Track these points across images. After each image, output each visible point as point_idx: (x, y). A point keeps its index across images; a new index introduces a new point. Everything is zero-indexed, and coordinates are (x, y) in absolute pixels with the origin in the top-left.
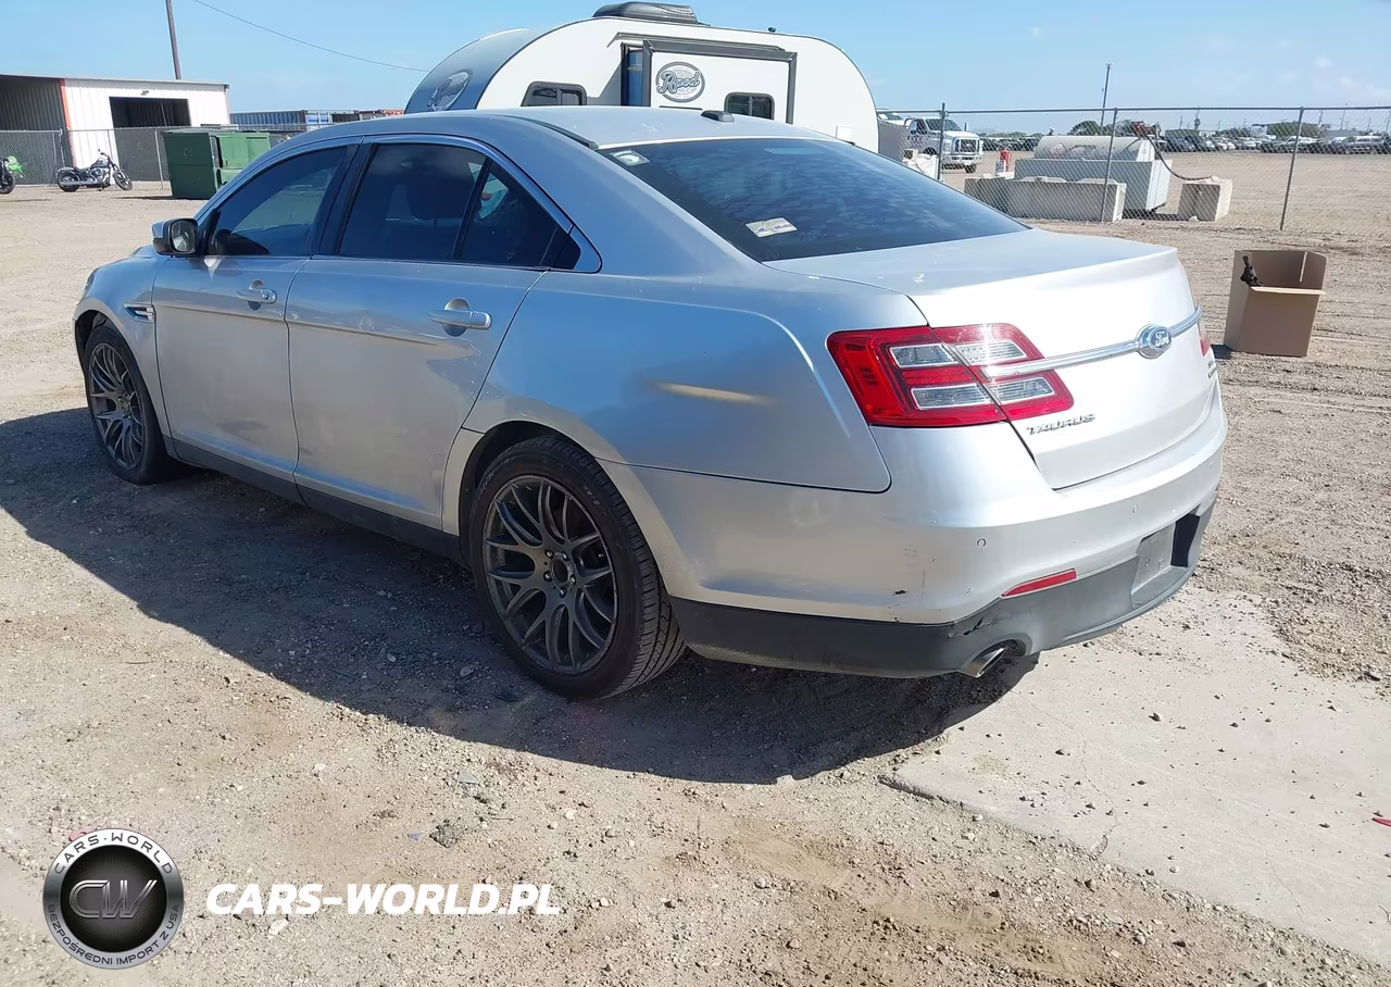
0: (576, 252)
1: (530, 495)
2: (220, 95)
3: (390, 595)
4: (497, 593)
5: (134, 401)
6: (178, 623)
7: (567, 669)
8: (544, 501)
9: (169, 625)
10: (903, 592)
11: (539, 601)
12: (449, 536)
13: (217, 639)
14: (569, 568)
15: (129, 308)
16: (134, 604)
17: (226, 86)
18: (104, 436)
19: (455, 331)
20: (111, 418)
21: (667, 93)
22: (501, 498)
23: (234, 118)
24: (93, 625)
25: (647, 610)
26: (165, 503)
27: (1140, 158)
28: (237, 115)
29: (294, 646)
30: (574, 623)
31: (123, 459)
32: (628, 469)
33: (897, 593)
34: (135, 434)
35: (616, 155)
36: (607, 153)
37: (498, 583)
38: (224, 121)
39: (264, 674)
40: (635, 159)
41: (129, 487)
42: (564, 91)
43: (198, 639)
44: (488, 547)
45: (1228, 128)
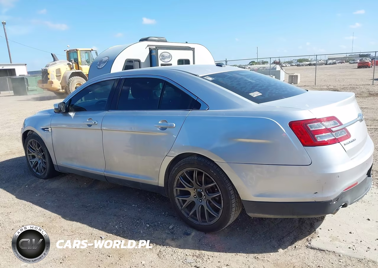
0: (200, 105)
1: (191, 174)
2: (24, 67)
3: (136, 206)
4: (178, 203)
5: (44, 156)
6: (77, 221)
7: (205, 224)
8: (195, 175)
9: (74, 222)
10: (317, 193)
11: (192, 204)
12: (161, 187)
13: (91, 224)
14: (203, 193)
15: (42, 129)
16: (60, 216)
17: (26, 64)
18: (32, 166)
19: (163, 129)
20: (35, 160)
21: (163, 60)
22: (180, 175)
23: (29, 73)
24: (51, 224)
25: (233, 205)
26: (54, 184)
27: (277, 69)
28: (29, 72)
29: (116, 225)
30: (207, 210)
31: (39, 172)
32: (227, 164)
33: (315, 193)
34: (43, 164)
35: (205, 78)
36: (202, 77)
37: (178, 199)
38: (26, 74)
39: (112, 235)
40: (211, 79)
41: (41, 180)
42: (135, 61)
43: (85, 225)
44: (175, 189)
45: (287, 61)
